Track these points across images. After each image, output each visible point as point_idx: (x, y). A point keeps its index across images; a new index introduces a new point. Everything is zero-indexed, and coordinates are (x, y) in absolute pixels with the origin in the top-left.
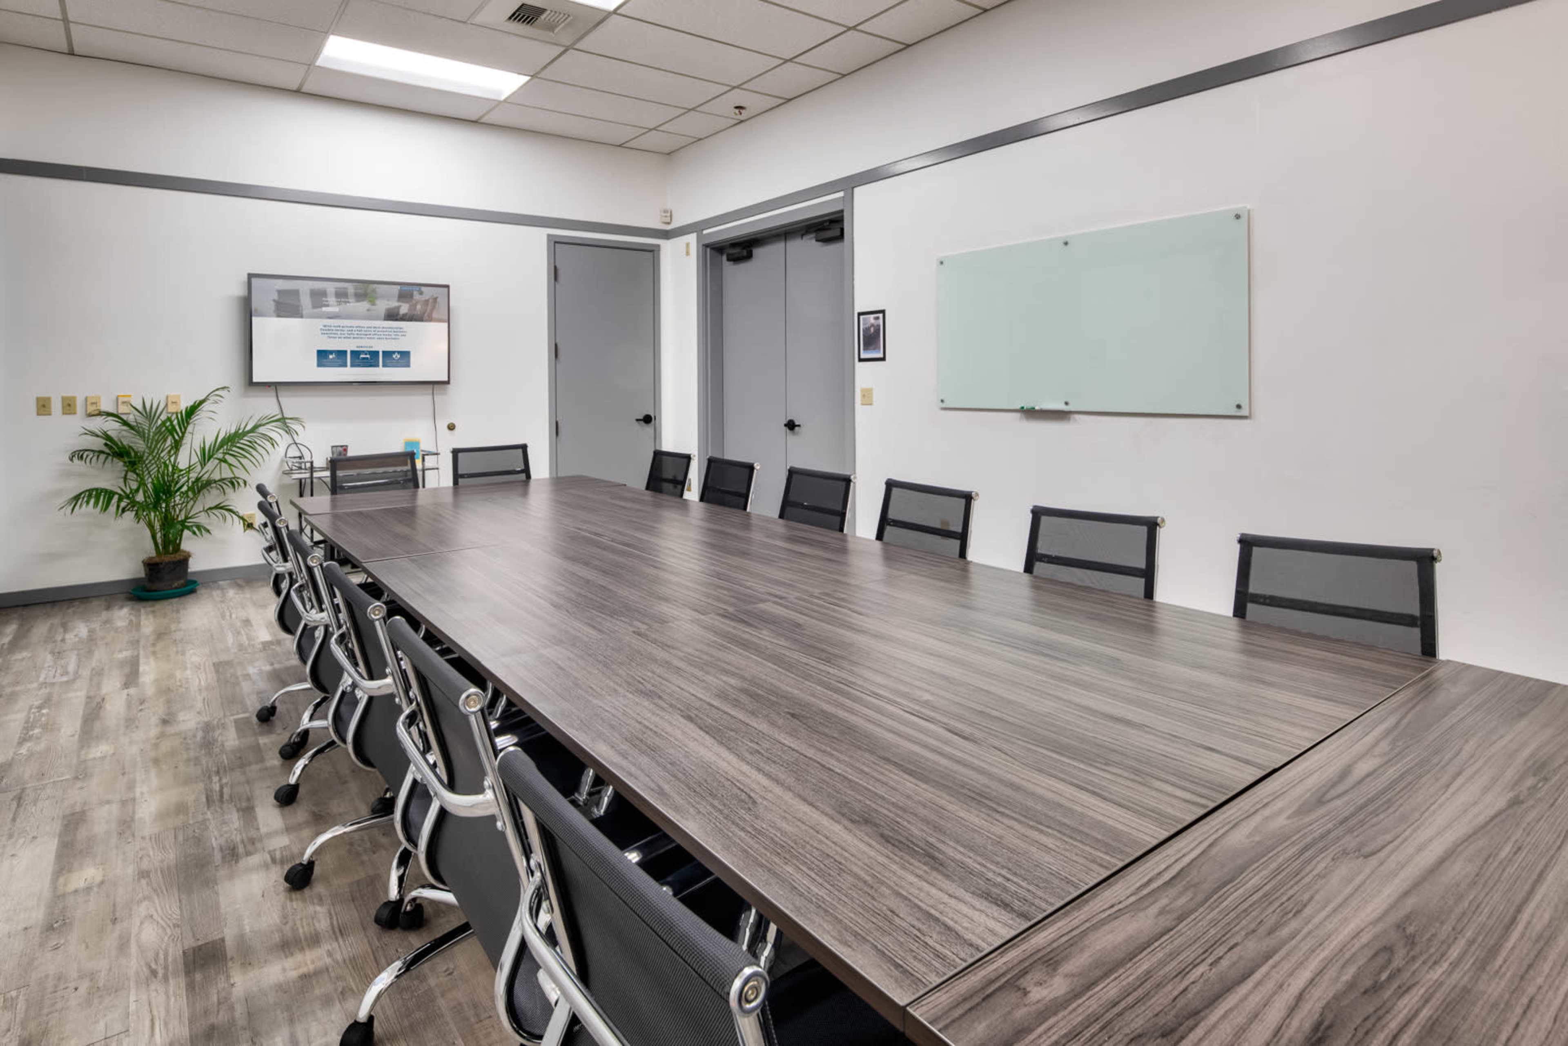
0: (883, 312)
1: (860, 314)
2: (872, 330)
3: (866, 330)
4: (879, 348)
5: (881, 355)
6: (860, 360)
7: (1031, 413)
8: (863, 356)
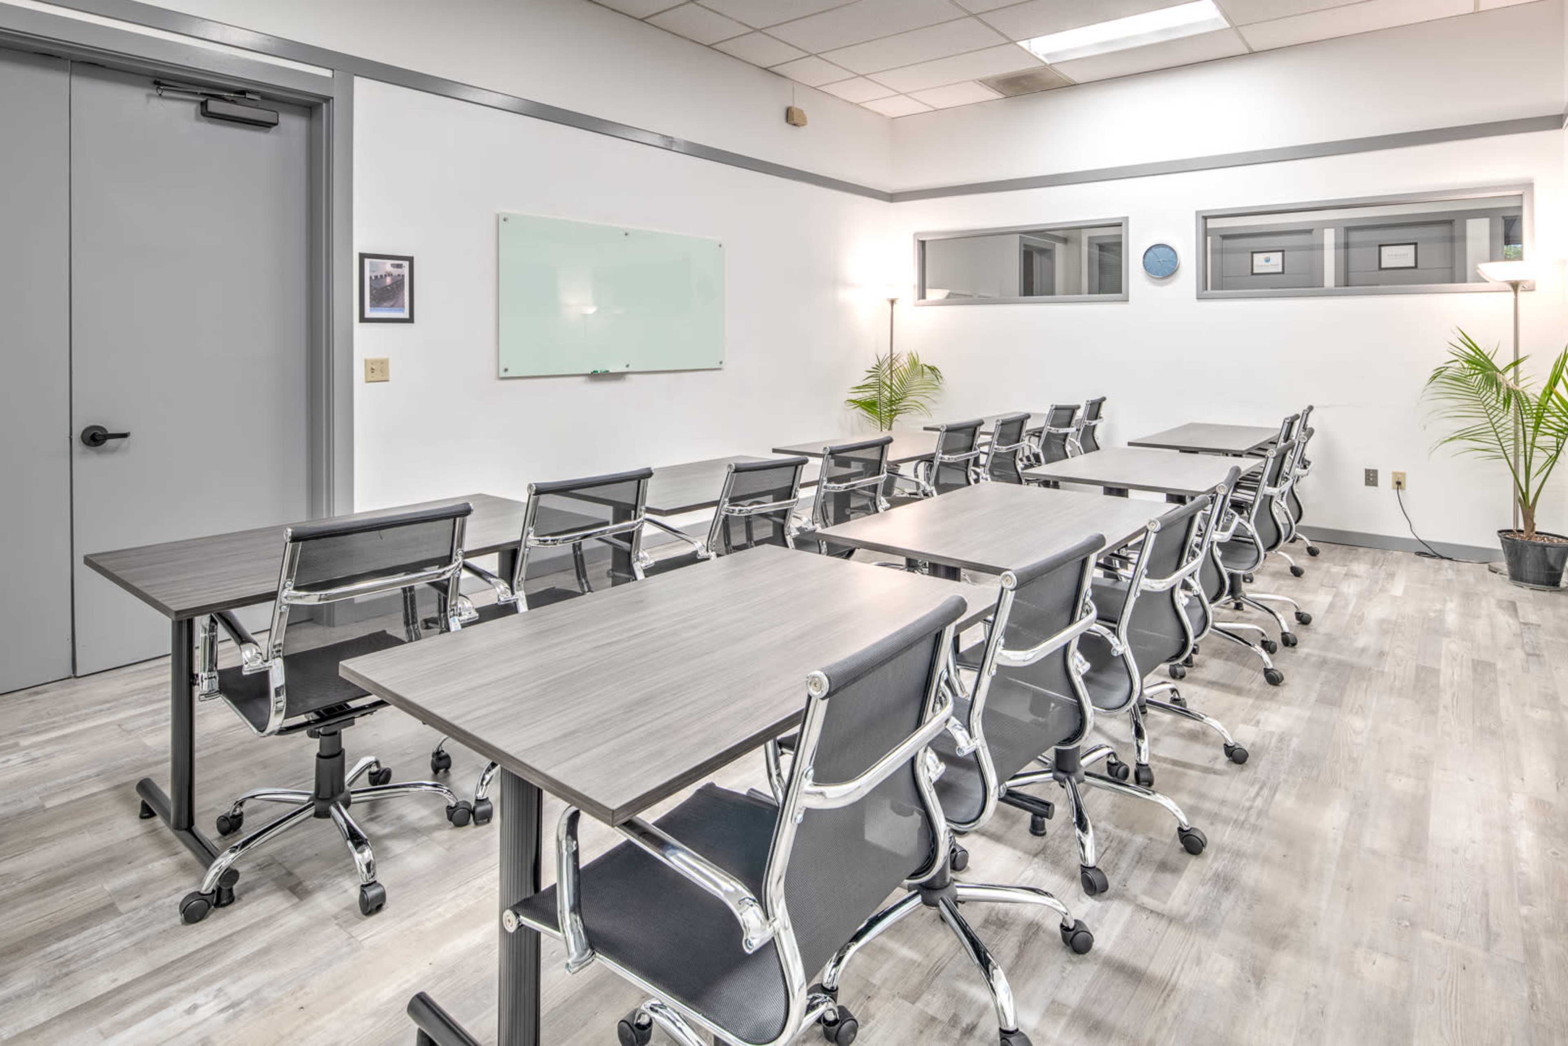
0: (411, 260)
1: (363, 257)
2: (388, 280)
3: (375, 280)
4: (403, 306)
5: (405, 315)
6: (363, 319)
7: (595, 376)
8: (369, 314)
